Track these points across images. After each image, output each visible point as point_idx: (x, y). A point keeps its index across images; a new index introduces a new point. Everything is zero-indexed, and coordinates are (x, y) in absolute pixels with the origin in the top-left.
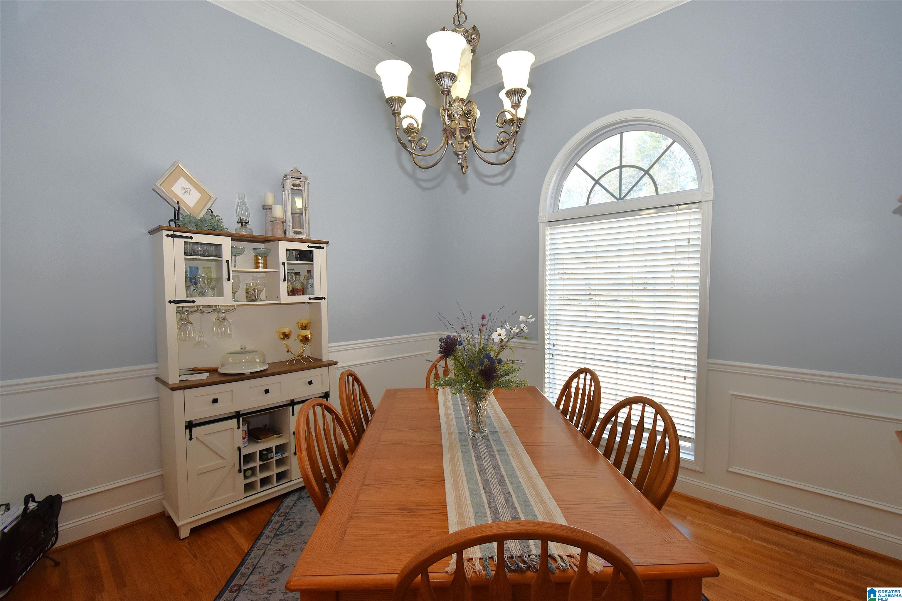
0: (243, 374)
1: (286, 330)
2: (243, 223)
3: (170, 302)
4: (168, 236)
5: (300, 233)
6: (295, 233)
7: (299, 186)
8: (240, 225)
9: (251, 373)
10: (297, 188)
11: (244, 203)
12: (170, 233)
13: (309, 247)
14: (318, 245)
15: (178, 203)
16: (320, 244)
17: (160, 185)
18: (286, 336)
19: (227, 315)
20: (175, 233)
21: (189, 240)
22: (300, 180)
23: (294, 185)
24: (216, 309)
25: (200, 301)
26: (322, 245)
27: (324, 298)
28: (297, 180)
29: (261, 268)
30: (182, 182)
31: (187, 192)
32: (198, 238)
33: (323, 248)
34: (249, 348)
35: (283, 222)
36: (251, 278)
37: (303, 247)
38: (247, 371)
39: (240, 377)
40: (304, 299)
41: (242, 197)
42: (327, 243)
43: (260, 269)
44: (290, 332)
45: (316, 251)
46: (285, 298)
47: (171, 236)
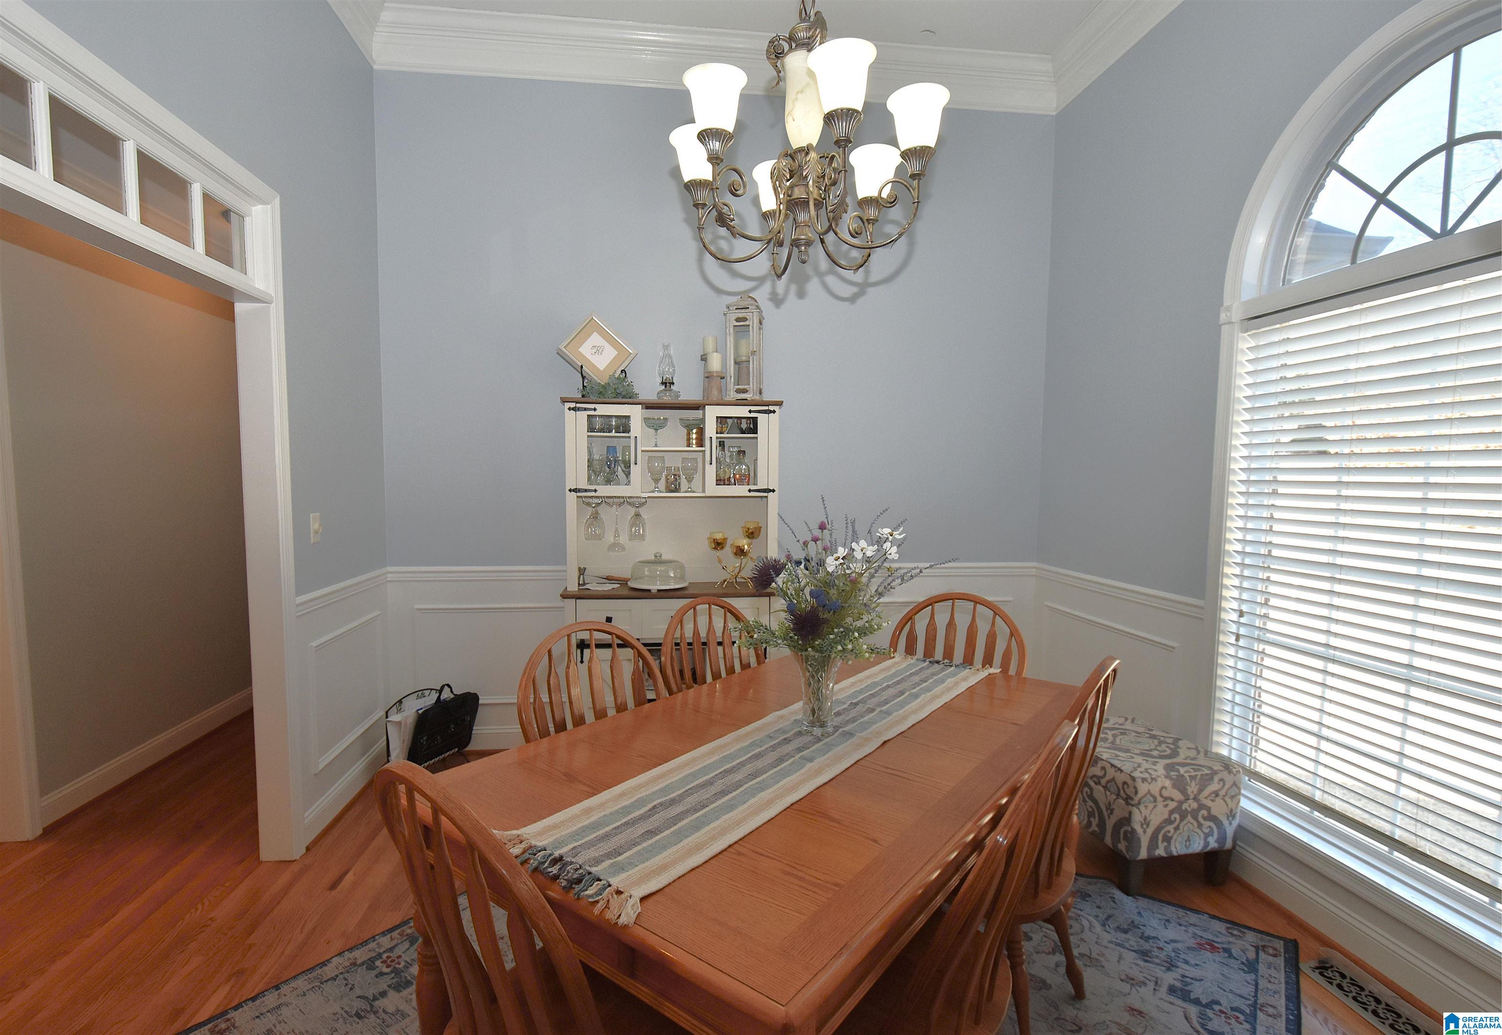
0: (649, 590)
1: (719, 536)
2: (667, 384)
3: (570, 490)
4: (570, 409)
5: (745, 391)
6: (739, 391)
7: (745, 319)
8: (663, 387)
9: (659, 591)
10: (742, 323)
11: (670, 357)
12: (573, 405)
13: (750, 412)
14: (766, 408)
15: (582, 367)
16: (768, 407)
17: (565, 348)
18: (718, 545)
19: (642, 511)
20: (578, 405)
21: (592, 413)
22: (747, 311)
23: (738, 320)
24: (622, 501)
25: (604, 490)
26: (771, 408)
27: (773, 491)
28: (743, 311)
29: (694, 446)
30: (595, 339)
31: (598, 350)
32: (603, 410)
33: (774, 412)
34: (664, 557)
35: (722, 378)
36: (681, 460)
37: (742, 412)
38: (654, 588)
39: (643, 594)
40: (741, 490)
41: (666, 347)
42: (779, 404)
43: (694, 448)
44: (725, 539)
45: (762, 419)
46: (713, 489)
47: (574, 409)
